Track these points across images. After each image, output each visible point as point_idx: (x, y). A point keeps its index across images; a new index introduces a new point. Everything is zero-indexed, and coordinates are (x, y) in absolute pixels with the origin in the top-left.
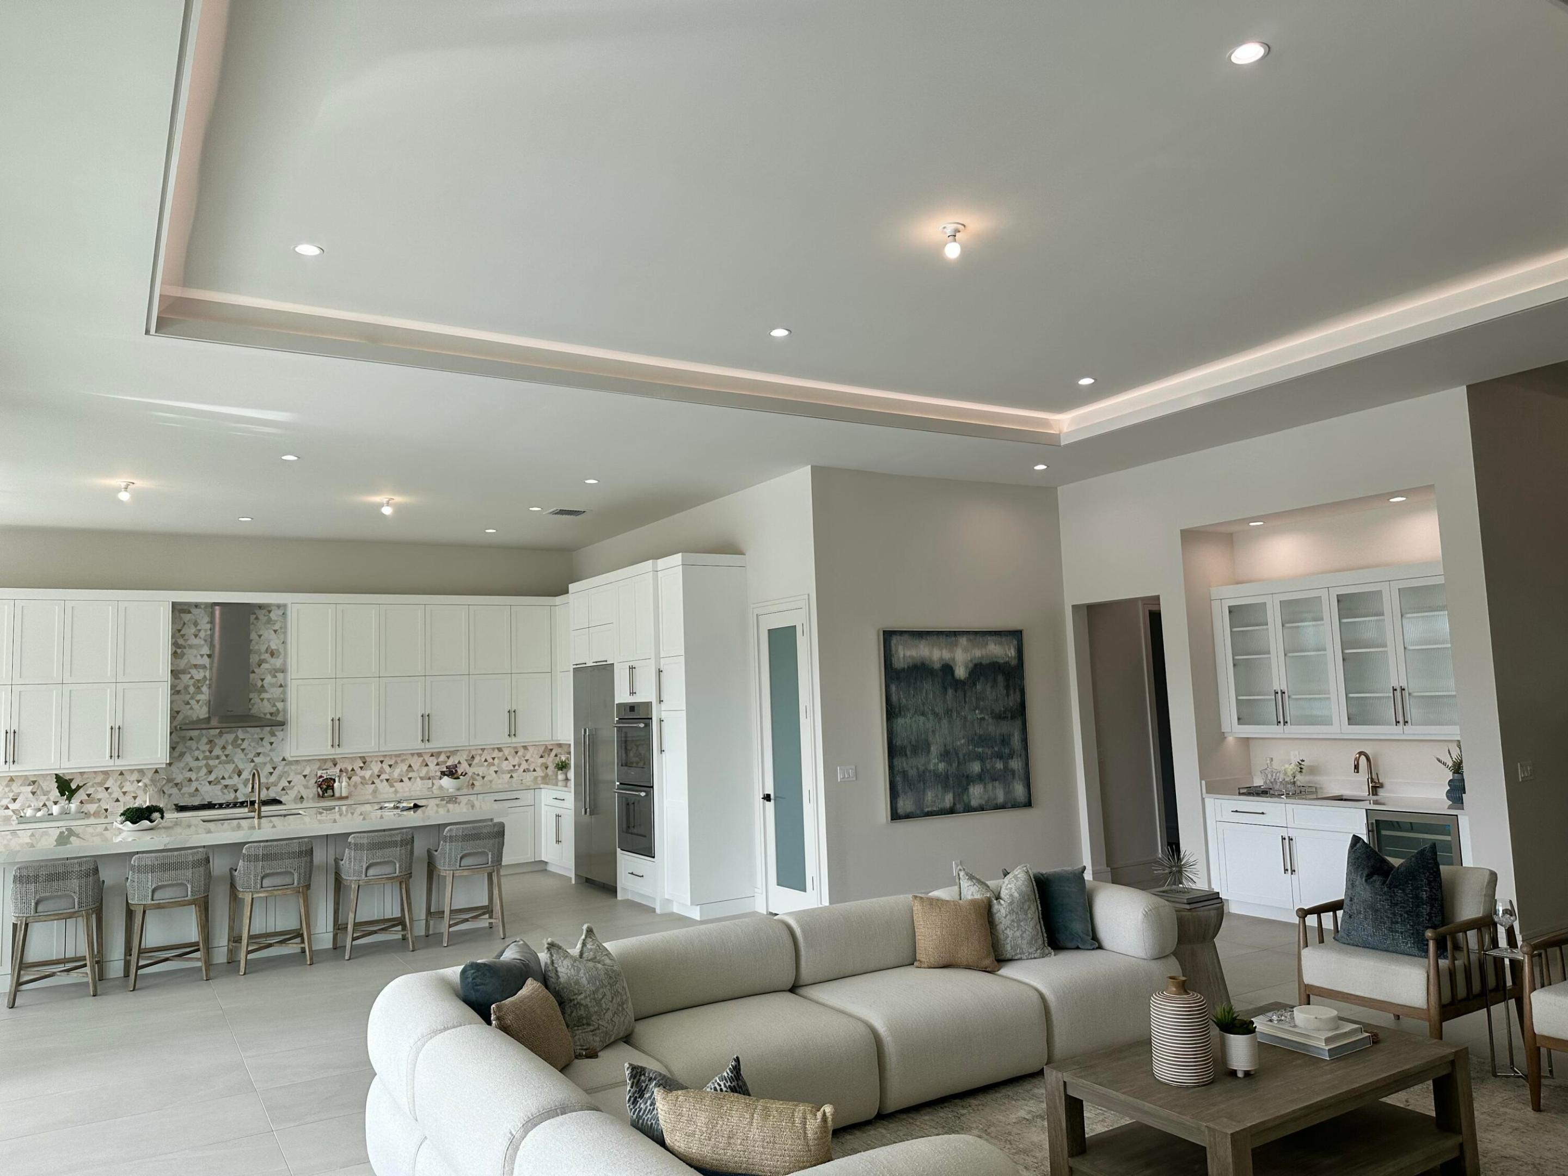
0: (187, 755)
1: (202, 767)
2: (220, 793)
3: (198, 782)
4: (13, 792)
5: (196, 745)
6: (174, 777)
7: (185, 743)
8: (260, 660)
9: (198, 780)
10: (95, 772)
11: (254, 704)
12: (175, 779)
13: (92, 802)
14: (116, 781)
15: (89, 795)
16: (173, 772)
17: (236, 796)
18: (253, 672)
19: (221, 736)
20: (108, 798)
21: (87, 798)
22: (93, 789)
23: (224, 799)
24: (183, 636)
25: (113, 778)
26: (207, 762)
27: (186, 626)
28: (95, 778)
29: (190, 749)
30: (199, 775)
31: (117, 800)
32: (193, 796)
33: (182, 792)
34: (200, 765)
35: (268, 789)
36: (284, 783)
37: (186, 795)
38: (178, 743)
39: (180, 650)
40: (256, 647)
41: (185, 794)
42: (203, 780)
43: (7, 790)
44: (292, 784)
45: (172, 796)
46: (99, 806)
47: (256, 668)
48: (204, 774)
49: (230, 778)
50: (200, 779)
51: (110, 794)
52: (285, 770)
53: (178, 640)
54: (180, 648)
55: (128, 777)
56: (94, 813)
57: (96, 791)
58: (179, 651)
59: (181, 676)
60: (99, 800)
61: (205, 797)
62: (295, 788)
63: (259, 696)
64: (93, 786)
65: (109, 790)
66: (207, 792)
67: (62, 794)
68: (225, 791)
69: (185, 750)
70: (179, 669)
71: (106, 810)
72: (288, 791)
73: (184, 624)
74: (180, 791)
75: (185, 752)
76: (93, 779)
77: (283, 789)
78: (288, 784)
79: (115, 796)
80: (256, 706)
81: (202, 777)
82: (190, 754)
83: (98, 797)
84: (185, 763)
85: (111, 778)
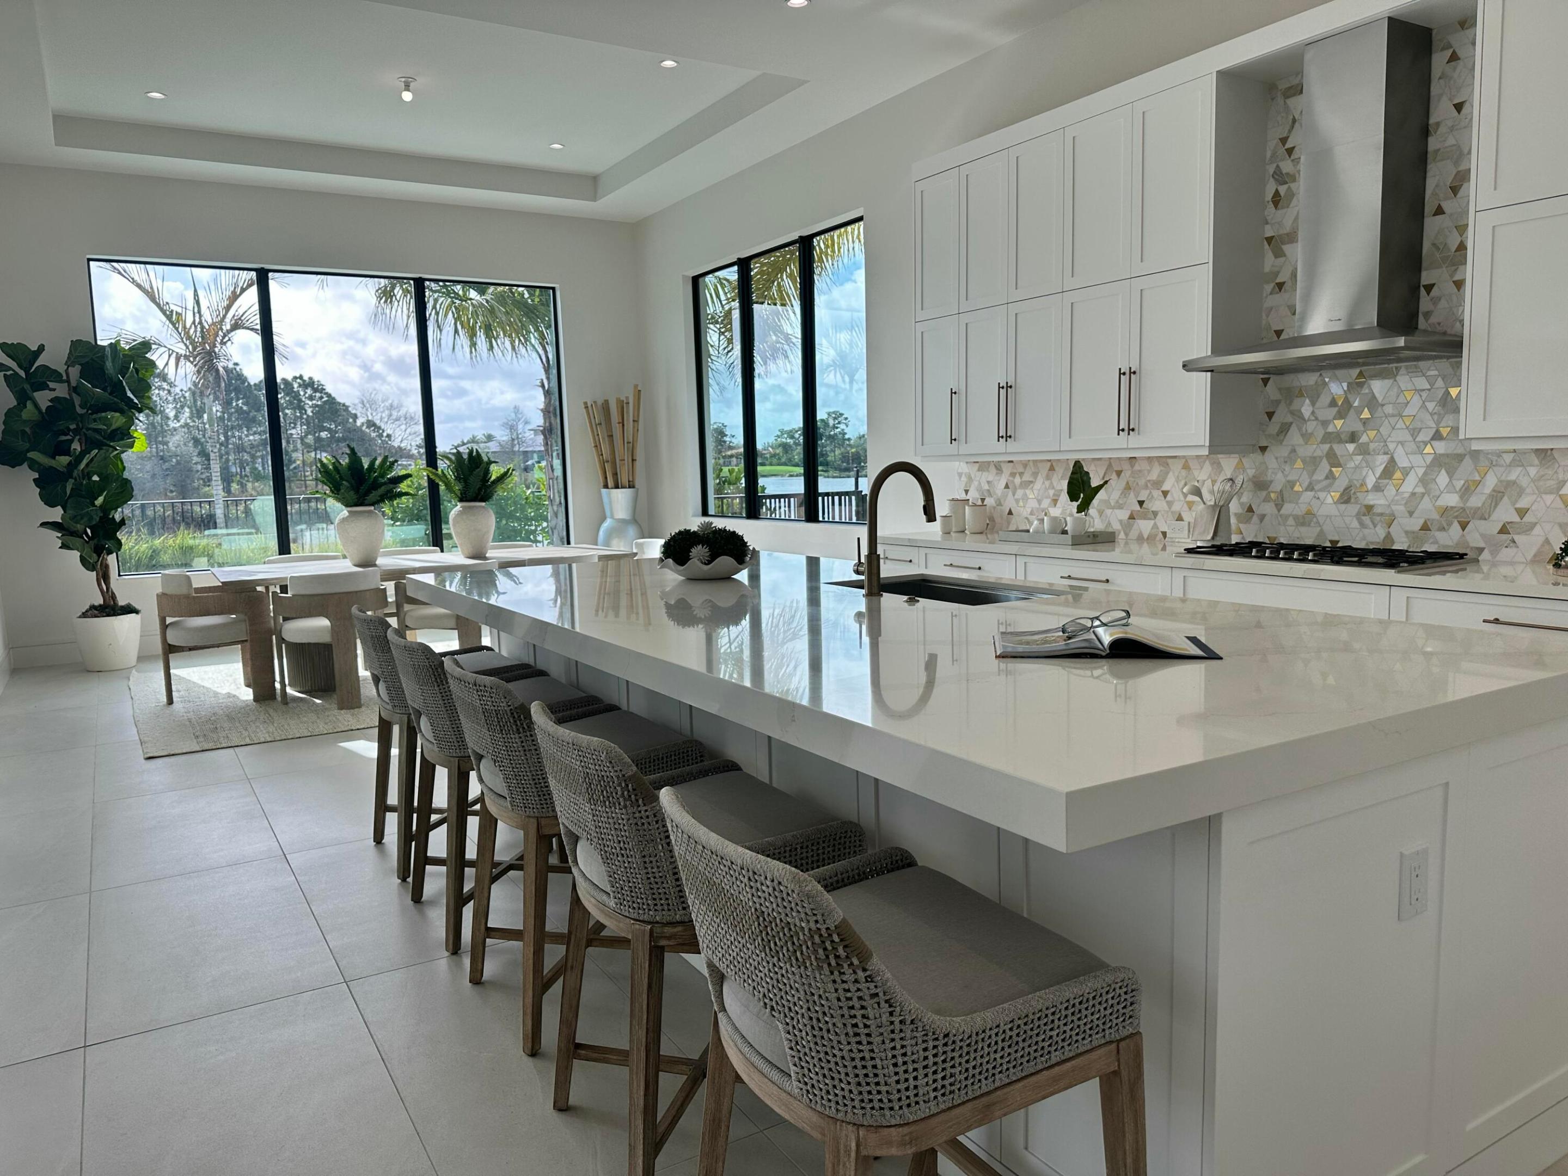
0: (1294, 430)
1: (1321, 458)
2: (1355, 524)
3: (1312, 494)
4: (1053, 488)
5: (1311, 409)
6: (1269, 479)
7: (1291, 403)
8: (1458, 172)
9: (1312, 490)
10: (1149, 459)
11: (1439, 299)
12: (1271, 482)
13: (1145, 517)
14: (1178, 480)
15: (1141, 503)
16: (1267, 468)
17: (1389, 533)
18: (1439, 211)
19: (1361, 385)
20: (1168, 512)
21: (1138, 508)
22: (1148, 492)
23: (1364, 538)
24: (1290, 151)
25: (1174, 473)
26: (1331, 449)
27: (1297, 125)
28: (1149, 471)
29: (1298, 415)
30: (1315, 477)
31: (1180, 518)
32: (1303, 524)
33: (1282, 512)
34: (1318, 453)
35: (1464, 526)
36: (1504, 513)
37: (1291, 521)
38: (1278, 402)
39: (1286, 187)
40: (1451, 141)
41: (1286, 517)
42: (1321, 490)
43: (1047, 483)
44: (1528, 518)
45: (1266, 519)
46: (1155, 526)
47: (1446, 199)
48: (1322, 477)
49: (1378, 488)
50: (1316, 488)
51: (1170, 504)
52: (1512, 477)
53: (1281, 164)
54: (1286, 183)
55: (1196, 473)
56: (1148, 539)
57: (1151, 497)
58: (1283, 190)
59: (1285, 248)
60: (1155, 514)
61: (1324, 528)
62: (1537, 530)
63: (1452, 276)
64: (1146, 487)
65: (1169, 498)
66: (1330, 517)
67: (1073, 496)
68: (1366, 520)
69: (1289, 419)
70: (1282, 232)
71: (1164, 534)
72: (1516, 538)
73: (1294, 121)
74: (1279, 511)
75: (1291, 423)
76: (1146, 472)
77: (1503, 530)
78: (1517, 519)
79: (1176, 507)
80: (1443, 304)
81: (1320, 481)
82: (1300, 429)
83: (1154, 509)
84: (1290, 448)
85: (1171, 474)
